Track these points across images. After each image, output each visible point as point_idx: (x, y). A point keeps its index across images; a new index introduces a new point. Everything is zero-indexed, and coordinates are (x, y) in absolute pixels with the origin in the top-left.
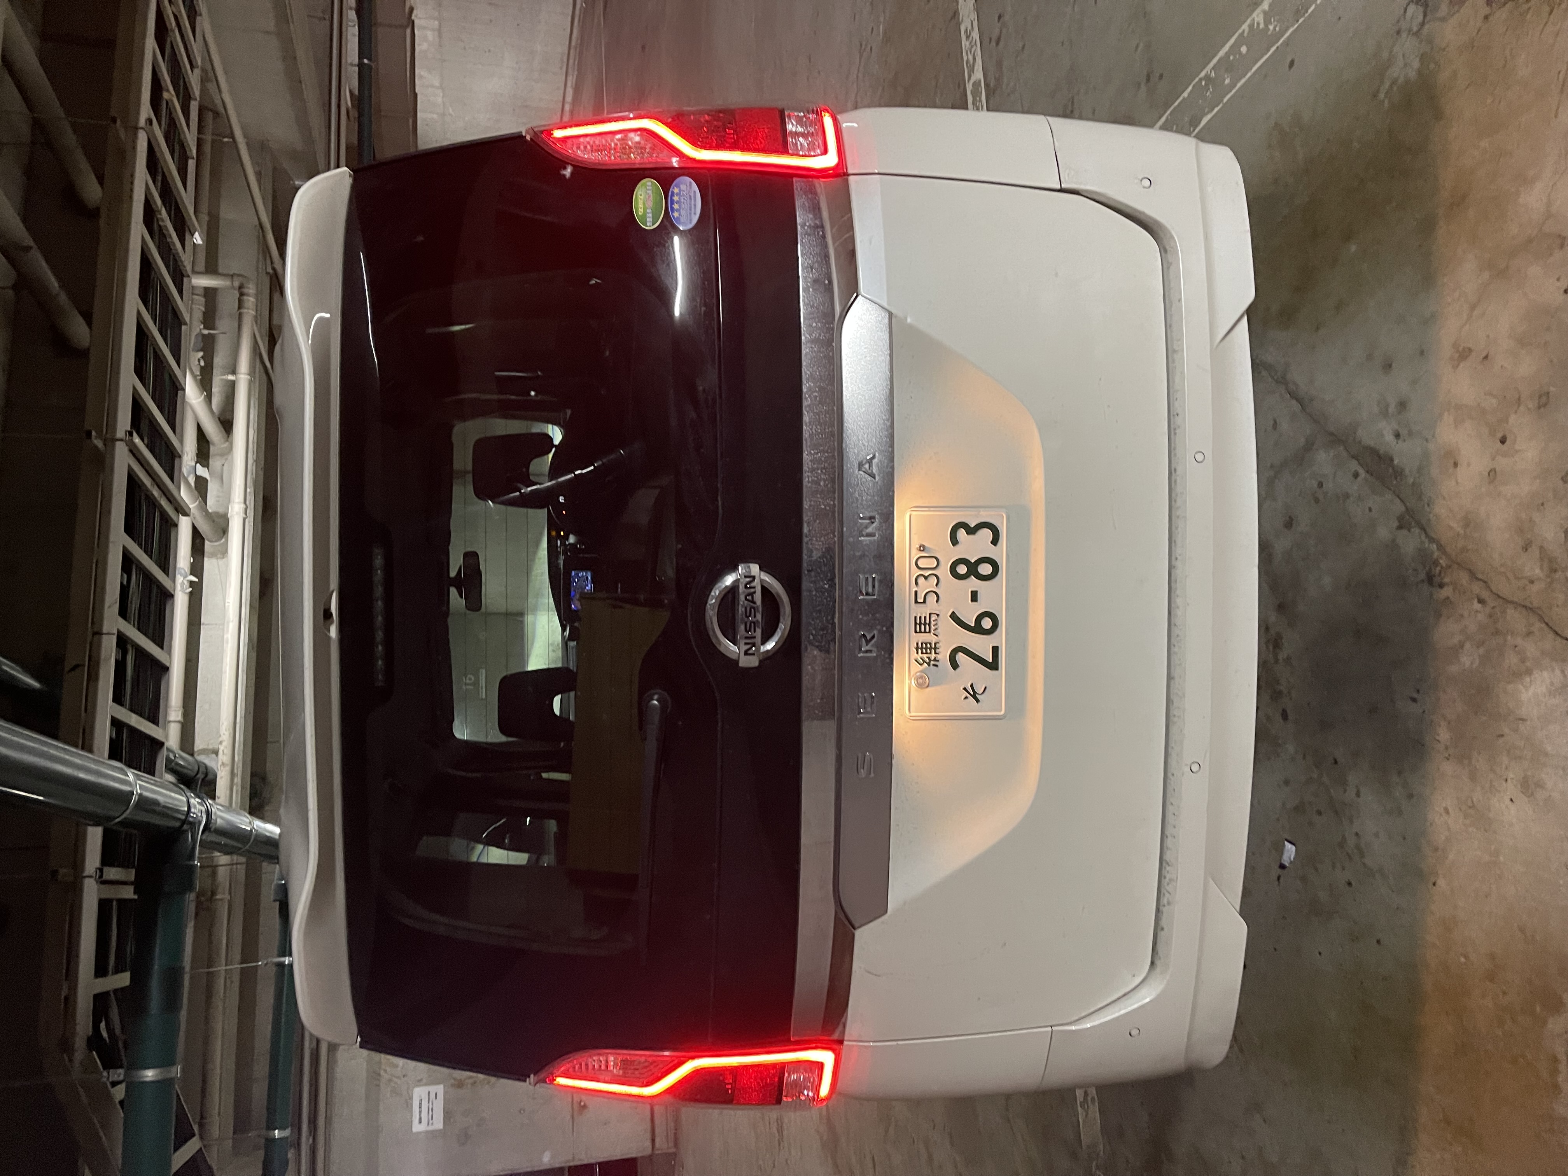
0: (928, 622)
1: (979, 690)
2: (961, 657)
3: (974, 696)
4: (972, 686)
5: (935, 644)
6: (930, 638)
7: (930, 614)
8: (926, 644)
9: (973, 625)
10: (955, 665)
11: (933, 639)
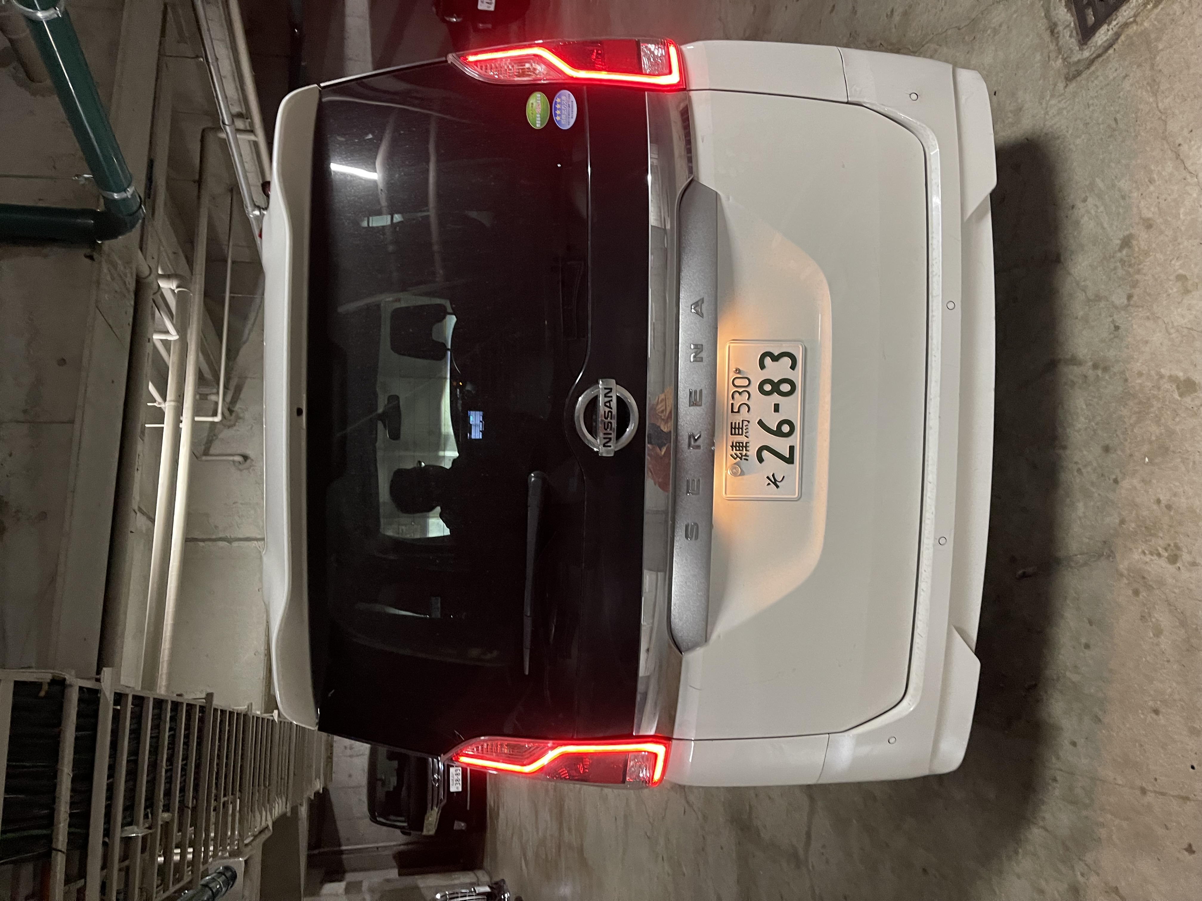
0: (741, 426)
1: (779, 478)
2: (765, 454)
3: (775, 483)
4: (773, 475)
5: (746, 443)
6: (742, 439)
7: (743, 421)
8: (739, 443)
9: (775, 429)
10: (761, 460)
11: (745, 440)
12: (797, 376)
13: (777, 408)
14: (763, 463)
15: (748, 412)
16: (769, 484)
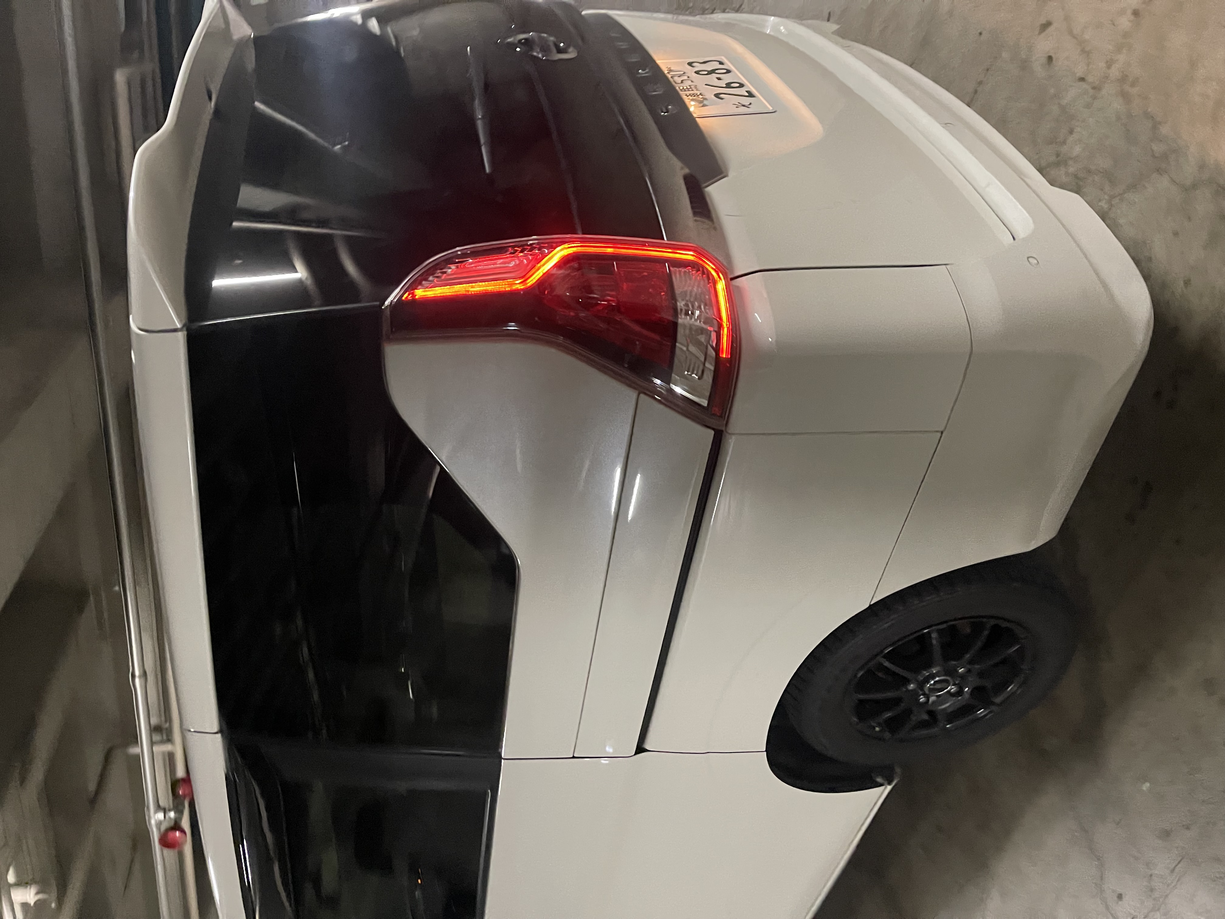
0: (689, 87)
1: (747, 104)
2: (722, 96)
3: (744, 106)
4: (739, 103)
5: (701, 94)
6: (695, 92)
7: (689, 86)
8: (693, 94)
9: (725, 86)
10: (722, 99)
11: (698, 93)
12: (729, 65)
13: (719, 79)
14: (724, 100)
15: (692, 82)
16: (737, 107)
